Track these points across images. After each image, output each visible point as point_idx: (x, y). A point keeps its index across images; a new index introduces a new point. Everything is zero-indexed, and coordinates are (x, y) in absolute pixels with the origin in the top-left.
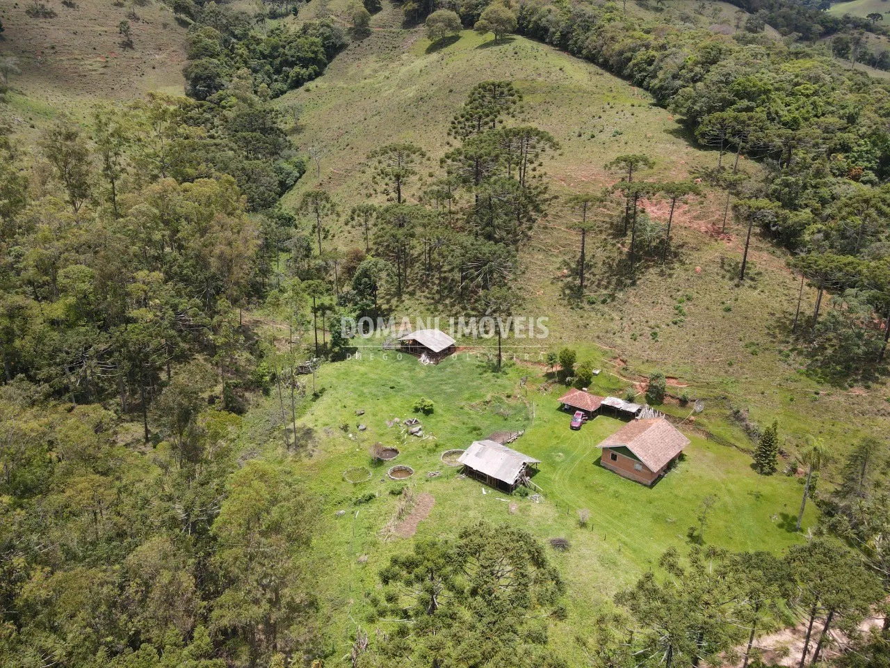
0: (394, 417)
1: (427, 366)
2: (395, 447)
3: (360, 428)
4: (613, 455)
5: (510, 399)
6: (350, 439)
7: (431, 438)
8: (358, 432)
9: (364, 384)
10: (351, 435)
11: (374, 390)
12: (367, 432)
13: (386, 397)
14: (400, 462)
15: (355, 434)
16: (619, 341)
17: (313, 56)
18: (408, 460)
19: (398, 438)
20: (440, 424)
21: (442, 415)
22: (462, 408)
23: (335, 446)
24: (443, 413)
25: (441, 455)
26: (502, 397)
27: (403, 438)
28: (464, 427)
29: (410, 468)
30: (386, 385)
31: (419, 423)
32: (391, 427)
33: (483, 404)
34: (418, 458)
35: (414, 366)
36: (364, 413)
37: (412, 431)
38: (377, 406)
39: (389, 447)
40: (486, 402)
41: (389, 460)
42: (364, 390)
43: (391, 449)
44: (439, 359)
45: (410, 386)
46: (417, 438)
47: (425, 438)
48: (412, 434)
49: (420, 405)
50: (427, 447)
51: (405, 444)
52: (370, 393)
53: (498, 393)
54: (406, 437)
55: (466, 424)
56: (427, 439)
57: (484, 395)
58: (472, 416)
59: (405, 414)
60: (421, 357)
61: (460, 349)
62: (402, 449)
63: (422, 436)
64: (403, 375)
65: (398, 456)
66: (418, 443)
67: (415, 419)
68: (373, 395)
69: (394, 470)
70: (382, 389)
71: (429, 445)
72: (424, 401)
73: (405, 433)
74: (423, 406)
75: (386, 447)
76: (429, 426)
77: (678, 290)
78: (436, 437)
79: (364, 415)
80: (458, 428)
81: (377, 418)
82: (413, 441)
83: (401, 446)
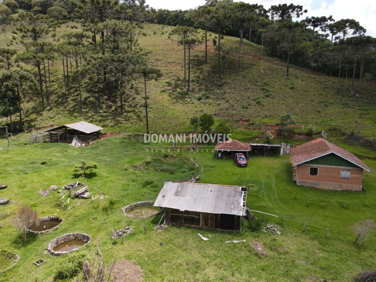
0: (48, 186)
1: (79, 148)
2: (55, 215)
4: (312, 169)
5: (167, 159)
7: (102, 197)
9: (7, 165)
11: (20, 167)
12: (10, 206)
13: (35, 171)
14: (65, 230)
16: (234, 112)
18: (77, 226)
19: (59, 205)
20: (109, 185)
21: (108, 177)
22: (126, 170)
24: (107, 175)
25: (122, 211)
26: (159, 158)
27: (65, 203)
28: (135, 183)
29: (85, 234)
30: (36, 163)
31: (83, 186)
32: (46, 196)
33: (145, 164)
34: (92, 220)
35: (65, 149)
36: (6, 187)
37: (76, 193)
38: (26, 179)
39: (47, 217)
40: (148, 163)
41: (47, 232)
42: (8, 169)
43: (49, 219)
44: (90, 141)
45: (64, 161)
46: (83, 200)
47: (94, 199)
48: (77, 197)
49: (81, 169)
50: (100, 207)
51: (69, 210)
52: (14, 170)
53: (155, 156)
54: (68, 202)
55: (136, 181)
56: (97, 199)
57: (144, 158)
58: (139, 175)
59: (64, 181)
60: (72, 142)
61: (107, 135)
62: (65, 216)
63: (91, 197)
64: (54, 156)
65: (61, 225)
66: (86, 204)
67: (78, 182)
68: (19, 171)
69: (57, 242)
70: (31, 166)
71: (102, 204)
72: (85, 164)
73: (67, 198)
74: (85, 170)
75: (41, 218)
76: (96, 188)
77: (257, 82)
78: (108, 196)
79: (6, 189)
80: (129, 185)
81: (25, 189)
82: (79, 204)
83: (64, 212)
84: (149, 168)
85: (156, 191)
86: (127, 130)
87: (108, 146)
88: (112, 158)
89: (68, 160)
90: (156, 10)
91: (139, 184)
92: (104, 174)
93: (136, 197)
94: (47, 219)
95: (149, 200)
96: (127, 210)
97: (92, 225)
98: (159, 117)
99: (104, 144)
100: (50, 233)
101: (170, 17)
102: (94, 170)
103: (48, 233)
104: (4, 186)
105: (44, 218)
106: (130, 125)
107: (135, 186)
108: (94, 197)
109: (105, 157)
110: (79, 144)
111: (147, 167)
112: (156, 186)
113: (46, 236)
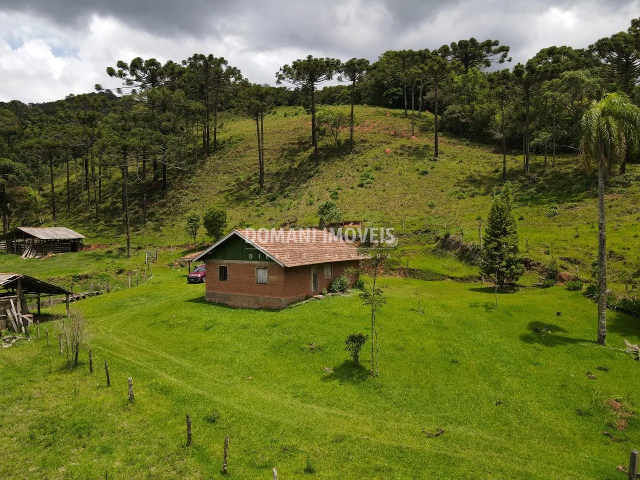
1: (29, 260)
4: (221, 269)
40: (78, 277)
44: (51, 253)
61: (91, 248)
77: (366, 166)
110: (31, 255)
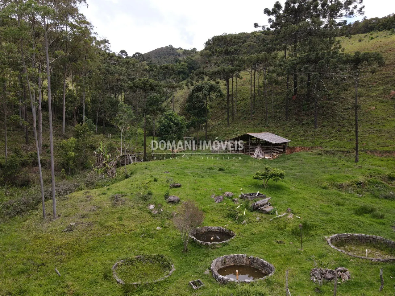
0: (223, 192)
2: (226, 227)
3: (170, 198)
6: (150, 212)
7: (291, 216)
8: (165, 204)
10: (152, 207)
11: (197, 171)
12: (180, 206)
13: (211, 175)
14: (237, 249)
15: (158, 206)
17: (182, 70)
18: (254, 247)
19: (232, 216)
20: (300, 202)
22: (325, 188)
23: (120, 219)
24: (298, 190)
25: (324, 240)
26: (379, 180)
27: (240, 215)
28: (341, 207)
29: (265, 261)
30: (214, 169)
31: (264, 197)
32: (219, 202)
33: (355, 185)
34: (275, 244)
35: (246, 160)
36: (180, 186)
37: (256, 204)
38: (200, 182)
39: (216, 227)
40: (360, 183)
41: (213, 245)
42: (186, 171)
43: (218, 231)
44: (275, 154)
45: (243, 171)
46: (264, 216)
47: (279, 216)
48: (256, 209)
49: (263, 177)
50: (288, 229)
51: (244, 224)
52: (192, 173)
53: (371, 176)
54: (244, 213)
55: (343, 205)
56: (283, 216)
57: (353, 177)
58: (347, 197)
59: (241, 189)
60: (253, 154)
61: (296, 150)
62: (239, 230)
63: (275, 213)
64: (234, 165)
65: (233, 240)
66: (268, 221)
67: (258, 192)
68: (196, 174)
69: (225, 263)
70: (208, 171)
71: (291, 225)
72: (269, 171)
73: (244, 209)
74: (268, 178)
75: (210, 227)
76: (281, 202)
78: (300, 216)
79: (180, 188)
80: (331, 207)
81: (198, 192)
82: (258, 219)
83: (238, 226)
84: (362, 191)
85: (384, 224)
86: (323, 145)
87: (297, 160)
88: (303, 173)
89: (248, 170)
90: (360, 21)
91: (349, 210)
92: (294, 189)
93: (348, 225)
94: (217, 231)
95: (374, 234)
96: (334, 240)
97: (276, 250)
98: (371, 131)
99: (293, 158)
100: (218, 248)
101: (380, 24)
102: (280, 182)
103: (215, 247)
104: (178, 185)
105: (213, 228)
106: (328, 140)
107: (343, 211)
108: (279, 214)
109: (294, 172)
110: (261, 156)
111: (359, 190)
112: (382, 217)
113: (212, 250)
